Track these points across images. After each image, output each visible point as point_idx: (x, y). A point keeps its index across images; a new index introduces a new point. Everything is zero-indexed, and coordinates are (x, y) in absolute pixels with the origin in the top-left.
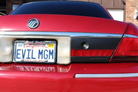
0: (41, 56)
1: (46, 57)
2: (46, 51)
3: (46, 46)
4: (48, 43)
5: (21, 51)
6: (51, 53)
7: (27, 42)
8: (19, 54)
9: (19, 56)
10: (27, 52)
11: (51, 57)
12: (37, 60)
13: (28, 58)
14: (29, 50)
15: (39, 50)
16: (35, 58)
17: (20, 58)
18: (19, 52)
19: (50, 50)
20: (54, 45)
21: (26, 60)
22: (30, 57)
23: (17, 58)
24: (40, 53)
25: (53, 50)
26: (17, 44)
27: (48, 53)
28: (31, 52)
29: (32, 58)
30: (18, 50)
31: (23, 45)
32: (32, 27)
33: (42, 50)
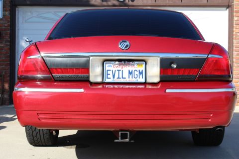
0: (131, 76)
1: (136, 76)
2: (136, 72)
3: (136, 66)
4: (137, 64)
5: (111, 71)
6: (141, 73)
7: (117, 62)
9: (109, 76)
10: (117, 72)
11: (141, 76)
12: (127, 80)
13: (119, 78)
14: (119, 71)
15: (129, 71)
16: (125, 78)
17: (110, 78)
18: (109, 72)
19: (139, 71)
20: (144, 65)
21: (116, 80)
22: (121, 76)
23: (107, 78)
24: (130, 73)
25: (142, 71)
26: (107, 65)
27: (138, 73)
28: (121, 72)
29: (123, 78)
30: (108, 71)
31: (113, 66)
32: (123, 48)
33: (132, 71)
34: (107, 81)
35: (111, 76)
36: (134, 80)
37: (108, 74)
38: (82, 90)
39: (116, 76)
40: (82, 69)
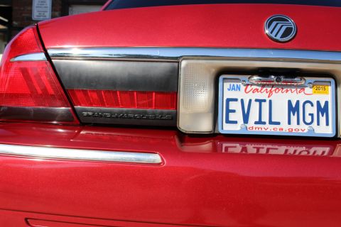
0: (294, 118)
1: (308, 119)
2: (308, 105)
3: (308, 90)
4: (313, 85)
5: (239, 103)
6: (322, 110)
7: (256, 78)
8: (234, 111)
9: (232, 117)
10: (255, 106)
11: (323, 119)
12: (285, 129)
13: (260, 122)
14: (260, 101)
15: (290, 102)
16: (278, 123)
17: (236, 122)
18: (233, 105)
19: (318, 102)
20: (330, 89)
21: (253, 128)
22: (265, 118)
23: (228, 121)
24: (293, 109)
25: (327, 103)
26: (227, 85)
27: (314, 110)
28: (265, 106)
29: (271, 122)
30: (228, 100)
31: (243, 88)
33: (298, 102)
34: (227, 129)
35: (237, 116)
36: (302, 130)
37: (229, 111)
38: (155, 158)
39: (254, 117)
40: (157, 93)
